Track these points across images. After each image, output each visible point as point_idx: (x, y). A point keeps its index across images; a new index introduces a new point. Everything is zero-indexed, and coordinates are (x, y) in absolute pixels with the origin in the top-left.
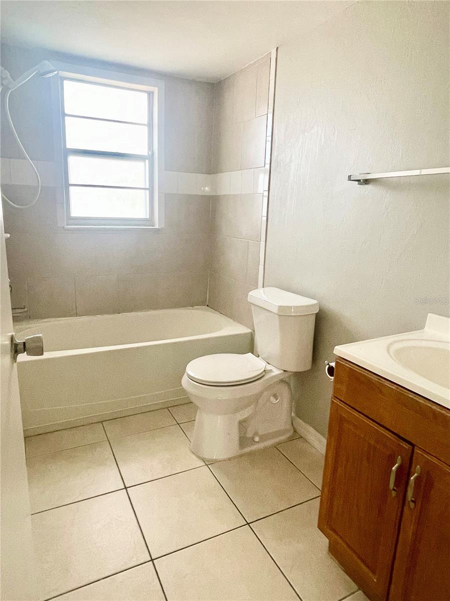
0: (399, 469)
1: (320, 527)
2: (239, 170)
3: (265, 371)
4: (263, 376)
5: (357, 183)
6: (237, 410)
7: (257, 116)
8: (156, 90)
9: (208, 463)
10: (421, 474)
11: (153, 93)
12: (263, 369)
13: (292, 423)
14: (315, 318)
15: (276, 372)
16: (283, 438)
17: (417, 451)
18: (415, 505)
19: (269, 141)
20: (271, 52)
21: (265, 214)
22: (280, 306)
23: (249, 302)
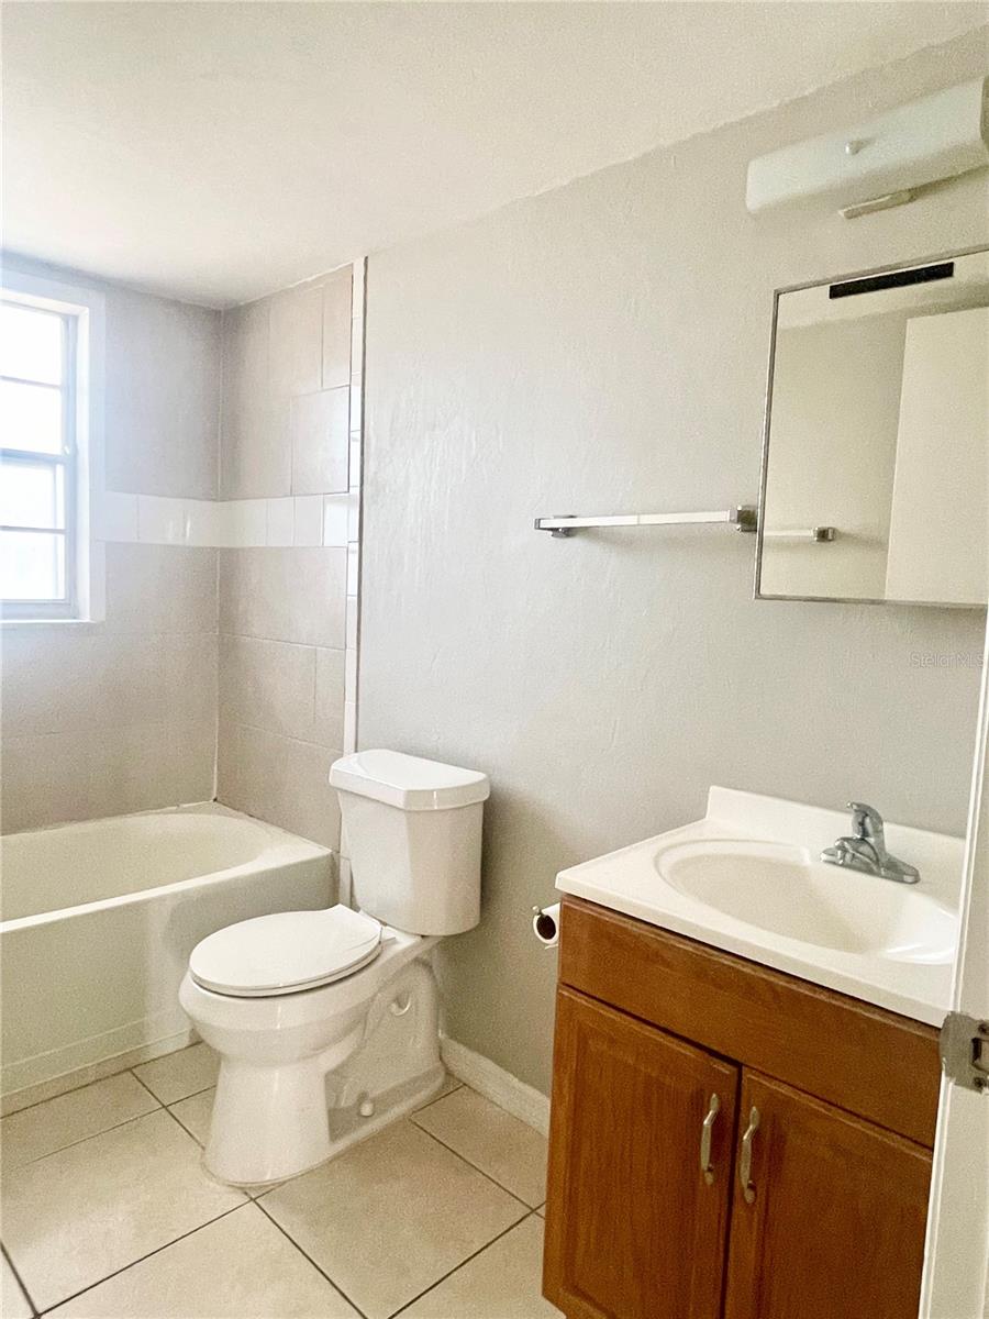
0: (718, 1122)
1: (548, 1293)
2: (286, 496)
3: (380, 942)
4: (379, 956)
5: (551, 533)
6: (320, 1047)
7: (325, 387)
8: (85, 313)
9: (255, 1193)
10: (760, 1125)
11: (76, 318)
12: (375, 942)
13: (441, 1058)
14: (481, 813)
15: (405, 942)
16: (423, 1095)
17: (747, 1075)
18: (756, 1195)
19: (355, 440)
20: (352, 265)
21: (353, 590)
22: (409, 791)
23: (334, 788)
